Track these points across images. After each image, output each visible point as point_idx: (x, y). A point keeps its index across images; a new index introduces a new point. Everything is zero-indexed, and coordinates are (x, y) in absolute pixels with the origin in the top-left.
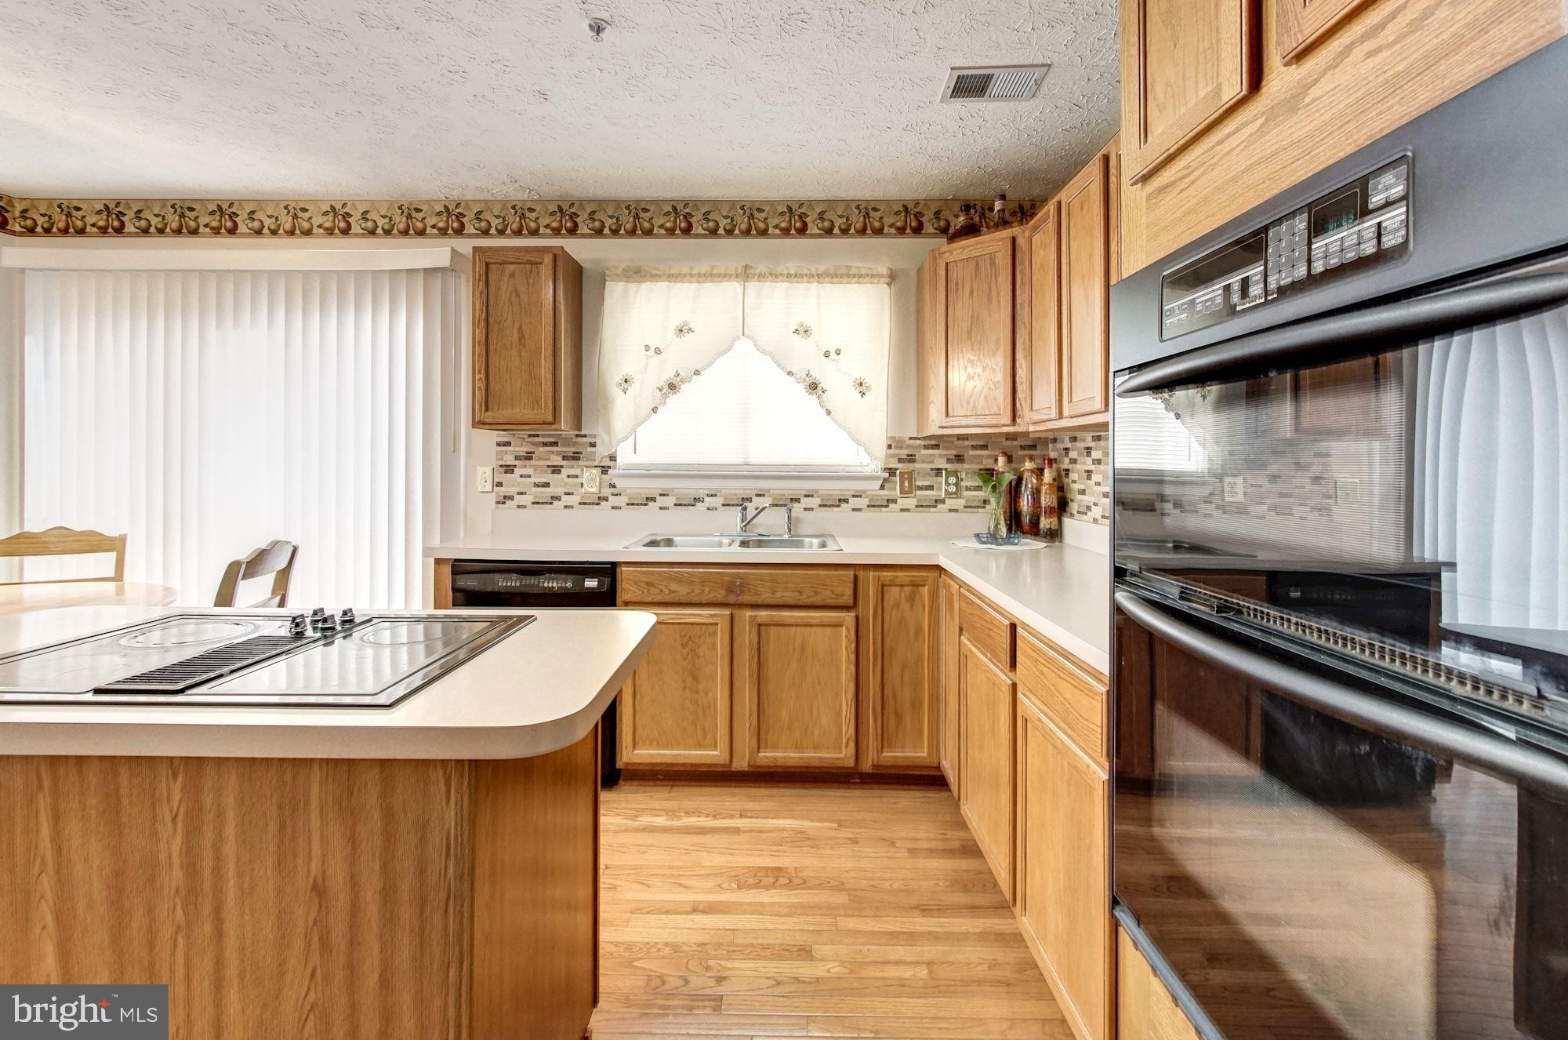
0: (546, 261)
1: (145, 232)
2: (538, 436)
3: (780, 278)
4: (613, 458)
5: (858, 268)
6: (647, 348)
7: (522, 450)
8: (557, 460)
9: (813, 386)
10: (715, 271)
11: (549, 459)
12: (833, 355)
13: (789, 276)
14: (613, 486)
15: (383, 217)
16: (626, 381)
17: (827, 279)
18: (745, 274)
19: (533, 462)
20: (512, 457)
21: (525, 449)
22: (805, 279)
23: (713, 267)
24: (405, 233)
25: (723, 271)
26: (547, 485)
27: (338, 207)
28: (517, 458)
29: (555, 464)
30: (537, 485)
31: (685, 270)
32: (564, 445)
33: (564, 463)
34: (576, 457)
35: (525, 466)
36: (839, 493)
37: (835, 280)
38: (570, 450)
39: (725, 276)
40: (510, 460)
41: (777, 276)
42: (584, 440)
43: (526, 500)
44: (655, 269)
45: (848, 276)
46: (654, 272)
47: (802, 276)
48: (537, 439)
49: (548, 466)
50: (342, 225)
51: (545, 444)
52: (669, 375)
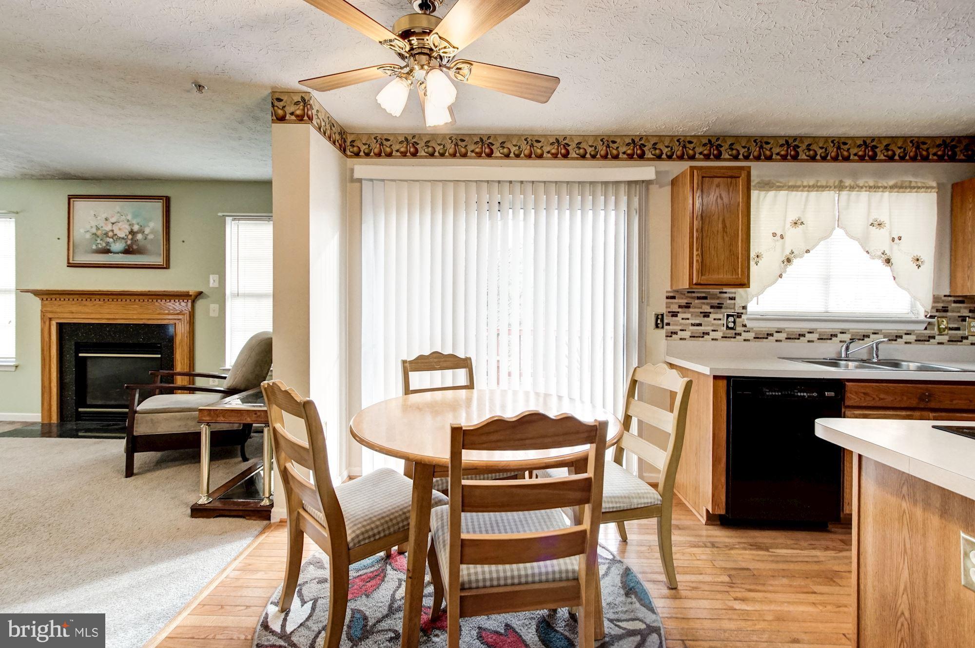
0: (743, 175)
1: (432, 155)
2: (694, 292)
3: (864, 189)
4: (744, 308)
5: (916, 182)
6: (774, 235)
7: (683, 302)
8: (707, 309)
9: (888, 261)
10: (819, 184)
11: (701, 308)
12: (896, 240)
13: (870, 187)
14: (745, 326)
15: (591, 146)
16: (758, 256)
17: (896, 190)
18: (840, 187)
19: (691, 310)
20: (677, 306)
21: (686, 301)
22: (881, 189)
23: (817, 181)
24: (605, 157)
25: (824, 184)
26: (700, 325)
27: (561, 140)
28: (680, 307)
29: (706, 311)
30: (693, 325)
31: (799, 183)
32: (711, 298)
33: (712, 310)
34: (719, 307)
35: (685, 313)
36: (896, 331)
37: (901, 190)
38: (715, 302)
39: (827, 187)
40: (675, 308)
41: (862, 188)
42: (725, 295)
43: (686, 334)
44: (778, 182)
45: (911, 187)
46: (777, 184)
47: (879, 187)
48: (693, 295)
49: (701, 313)
50: (563, 151)
51: (699, 298)
52: (788, 252)
